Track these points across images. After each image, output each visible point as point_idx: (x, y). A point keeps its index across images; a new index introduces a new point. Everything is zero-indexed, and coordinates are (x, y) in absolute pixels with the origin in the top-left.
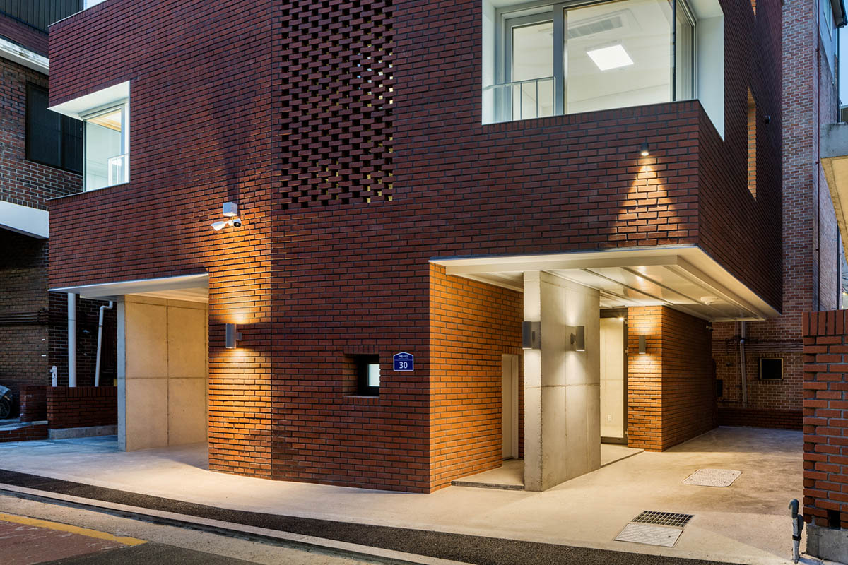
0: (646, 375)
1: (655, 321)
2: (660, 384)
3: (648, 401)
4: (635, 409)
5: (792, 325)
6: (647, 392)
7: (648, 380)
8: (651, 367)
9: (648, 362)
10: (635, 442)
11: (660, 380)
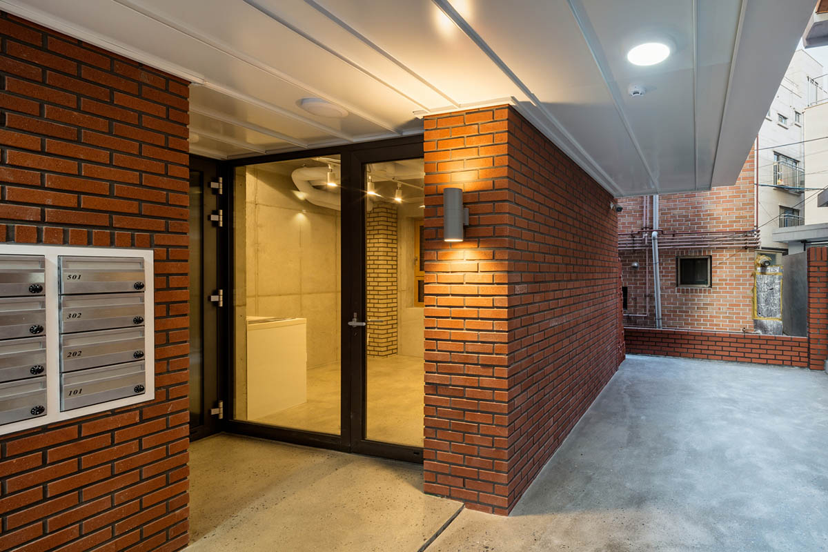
0: (470, 301)
1: (492, 152)
2: (504, 326)
3: (472, 369)
4: (440, 391)
5: (724, 210)
6: (470, 347)
7: (473, 313)
8: (480, 277)
9: (472, 265)
10: (441, 478)
11: (504, 313)
